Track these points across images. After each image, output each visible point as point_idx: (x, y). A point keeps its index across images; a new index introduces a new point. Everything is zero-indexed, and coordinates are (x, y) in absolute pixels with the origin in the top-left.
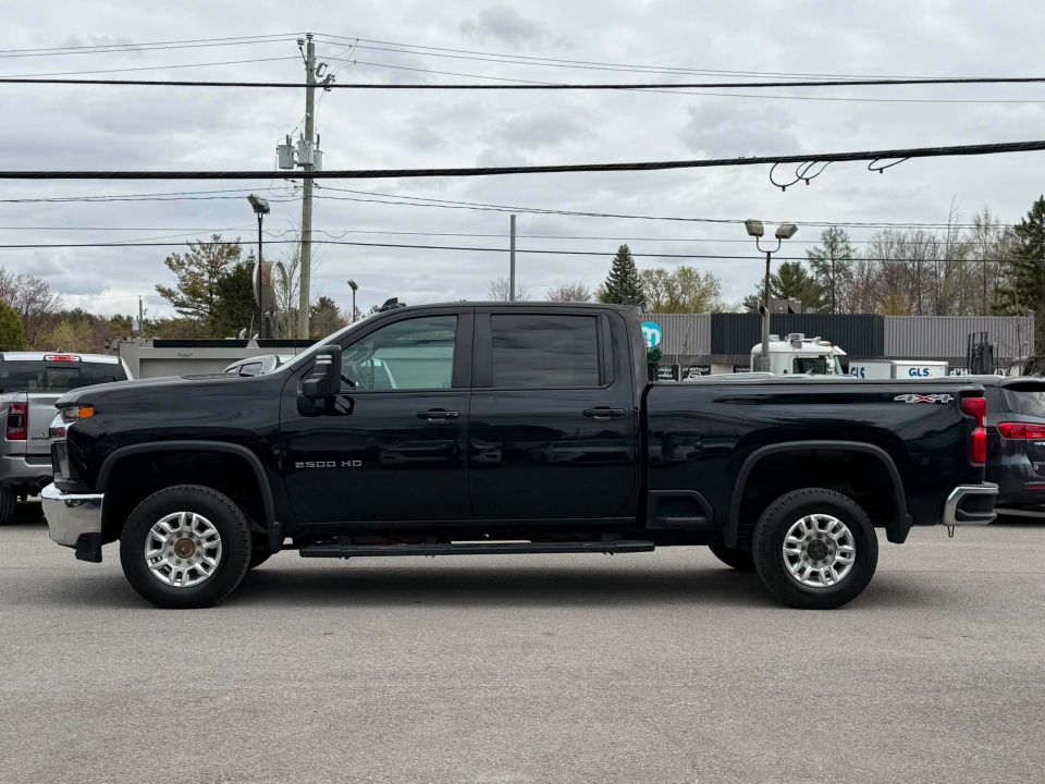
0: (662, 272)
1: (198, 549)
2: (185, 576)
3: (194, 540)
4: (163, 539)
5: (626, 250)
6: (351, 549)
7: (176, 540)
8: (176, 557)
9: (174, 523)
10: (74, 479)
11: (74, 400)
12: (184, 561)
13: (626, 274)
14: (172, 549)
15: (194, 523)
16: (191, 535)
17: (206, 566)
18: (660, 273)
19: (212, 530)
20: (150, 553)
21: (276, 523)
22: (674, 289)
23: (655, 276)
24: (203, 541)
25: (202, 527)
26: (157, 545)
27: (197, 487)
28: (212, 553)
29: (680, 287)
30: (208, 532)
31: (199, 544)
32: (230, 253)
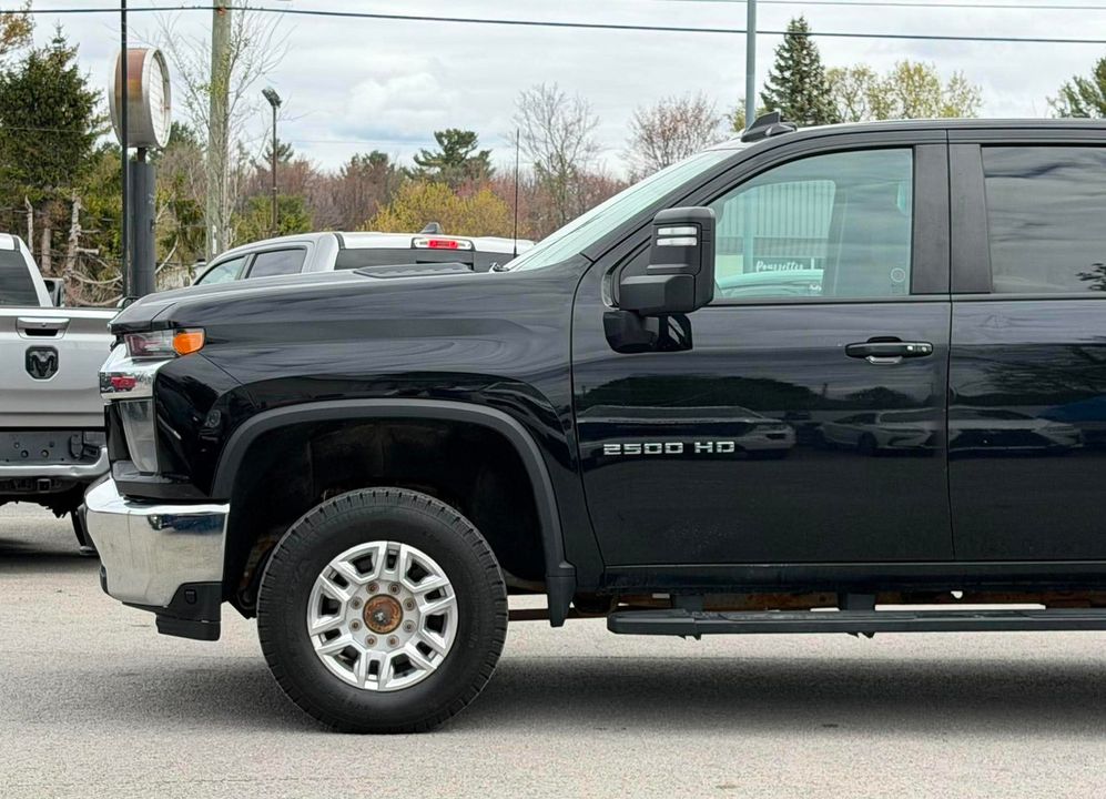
0: (864, 74)
1: (408, 616)
2: (387, 669)
3: (401, 598)
4: (343, 595)
5: (803, 27)
6: (710, 618)
7: (365, 597)
8: (365, 632)
9: (363, 564)
10: (164, 474)
11: (163, 317)
12: (382, 639)
13: (803, 76)
14: (358, 614)
15: (404, 565)
16: (396, 587)
17: (425, 649)
18: (860, 74)
19: (438, 578)
20: (318, 623)
21: (564, 565)
22: (887, 106)
23: (849, 81)
24: (420, 599)
25: (417, 573)
26: (329, 607)
27: (406, 492)
28: (436, 623)
29: (900, 105)
30: (429, 583)
31: (411, 605)
32: (10, 33)
